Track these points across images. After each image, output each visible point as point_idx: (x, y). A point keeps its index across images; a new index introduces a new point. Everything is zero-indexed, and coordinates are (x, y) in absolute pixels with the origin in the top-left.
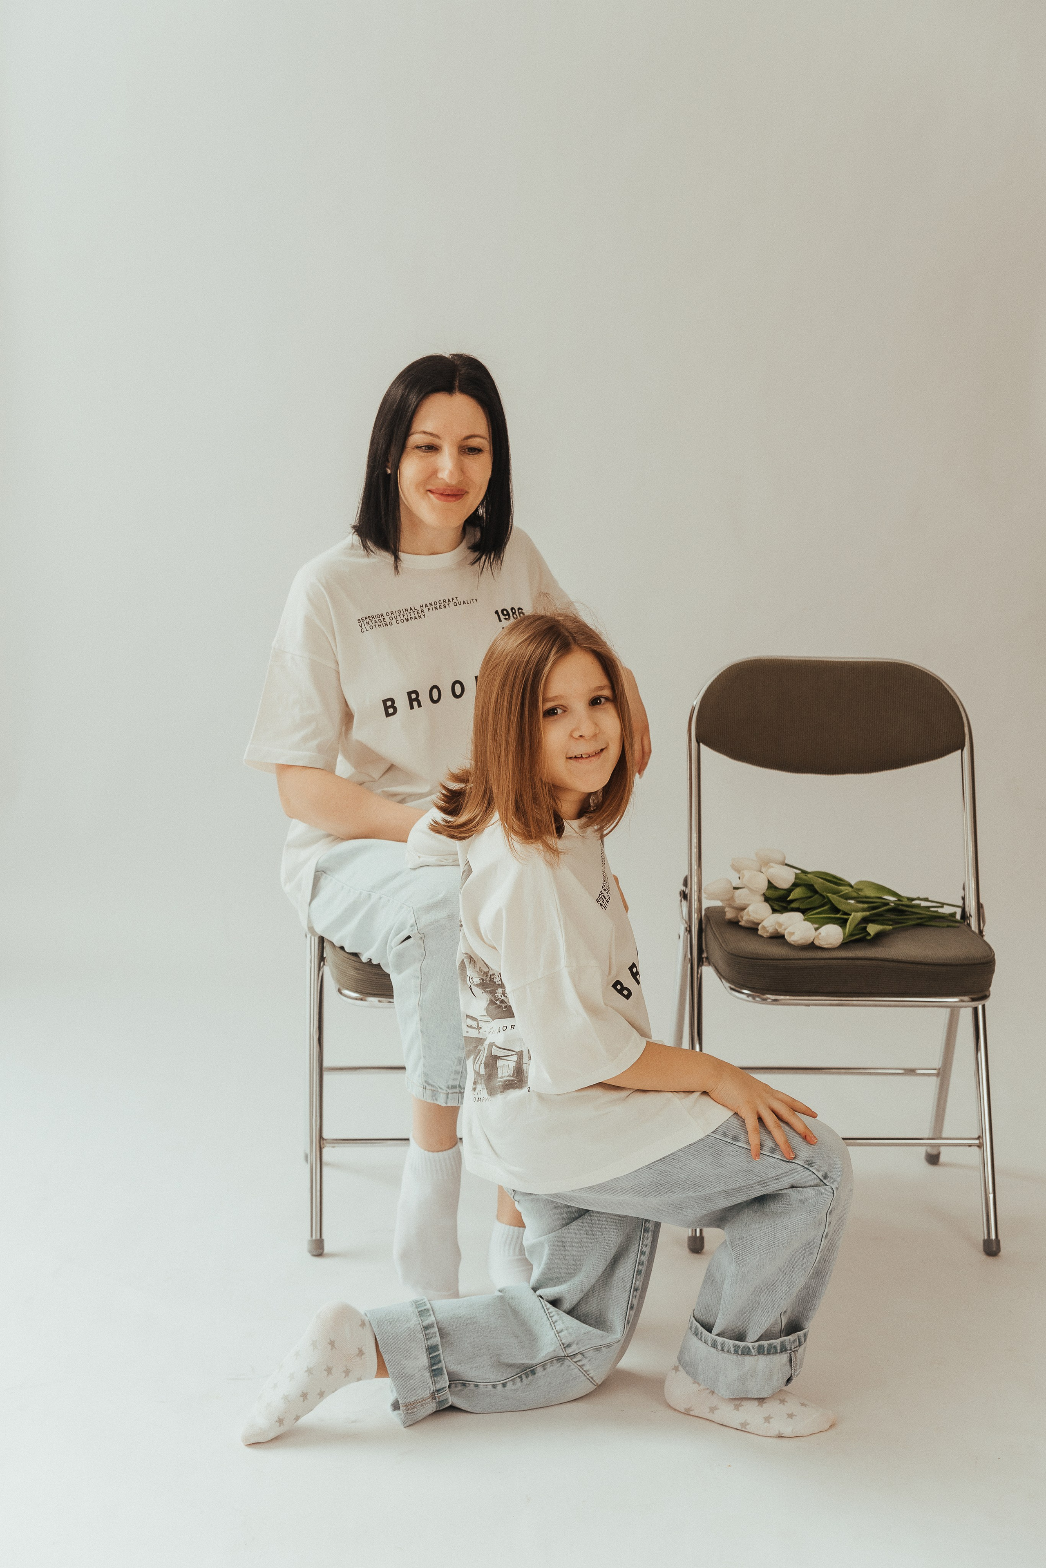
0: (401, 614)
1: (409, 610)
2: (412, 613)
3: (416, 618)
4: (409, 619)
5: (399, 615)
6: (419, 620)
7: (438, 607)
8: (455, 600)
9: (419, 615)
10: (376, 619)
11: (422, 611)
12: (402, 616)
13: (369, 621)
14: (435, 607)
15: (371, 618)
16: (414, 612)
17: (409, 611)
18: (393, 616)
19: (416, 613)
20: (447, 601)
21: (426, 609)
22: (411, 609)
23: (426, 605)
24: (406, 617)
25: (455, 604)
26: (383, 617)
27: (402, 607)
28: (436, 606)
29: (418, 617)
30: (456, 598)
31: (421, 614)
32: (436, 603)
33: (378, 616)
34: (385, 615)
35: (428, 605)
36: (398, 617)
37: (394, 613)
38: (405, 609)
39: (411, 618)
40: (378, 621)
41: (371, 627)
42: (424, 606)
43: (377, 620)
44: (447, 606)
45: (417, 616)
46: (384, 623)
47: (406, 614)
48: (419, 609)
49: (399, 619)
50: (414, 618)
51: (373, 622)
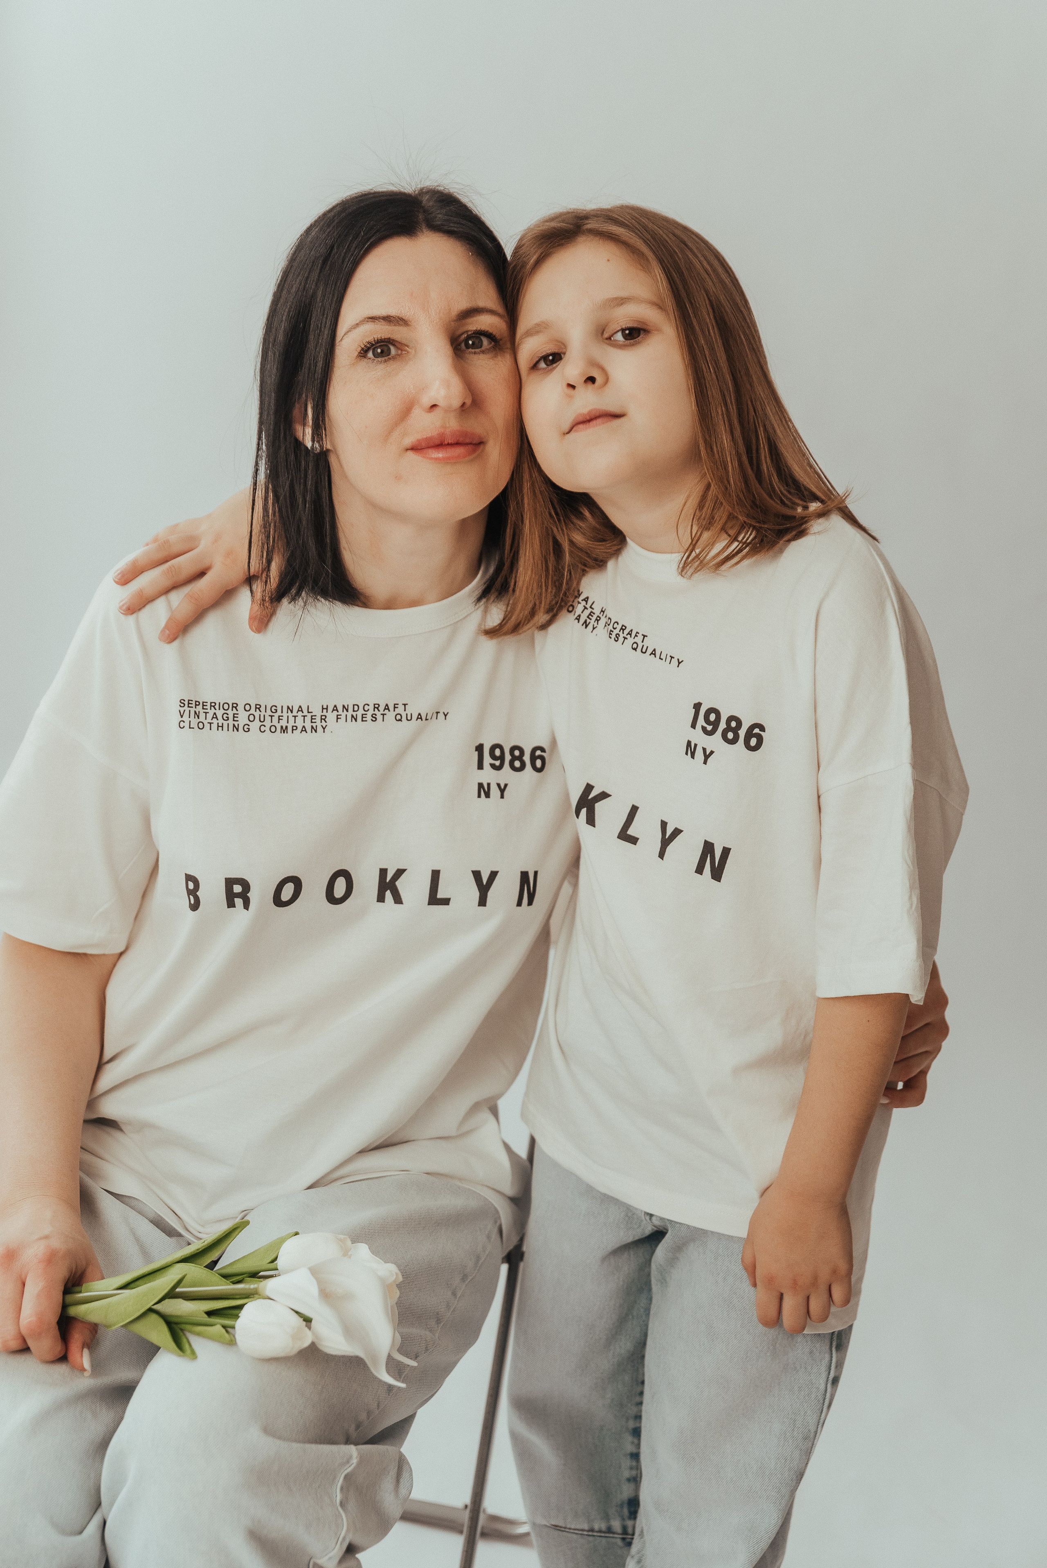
0: (276, 715)
1: (295, 709)
2: (300, 720)
3: (304, 729)
4: (290, 729)
5: (271, 716)
6: (309, 736)
7: (359, 718)
8: (400, 709)
9: (314, 725)
10: (217, 712)
11: (323, 718)
12: (275, 719)
13: (202, 711)
14: (352, 716)
15: (208, 707)
16: (304, 716)
17: (295, 713)
18: (257, 714)
19: (308, 719)
20: (382, 708)
21: (331, 716)
22: (300, 709)
23: (335, 708)
24: (283, 723)
25: (398, 717)
26: (235, 711)
27: (282, 701)
28: (354, 714)
29: (309, 729)
30: (405, 705)
31: (318, 723)
32: (356, 708)
33: (226, 707)
34: (241, 708)
35: (340, 708)
36: (268, 719)
37: (263, 709)
38: (288, 708)
39: (294, 728)
40: (220, 717)
41: (201, 725)
42: (330, 709)
43: (219, 713)
44: (379, 717)
45: (308, 725)
46: (231, 722)
47: (285, 718)
48: (318, 712)
49: (268, 723)
50: (300, 729)
51: (210, 716)
